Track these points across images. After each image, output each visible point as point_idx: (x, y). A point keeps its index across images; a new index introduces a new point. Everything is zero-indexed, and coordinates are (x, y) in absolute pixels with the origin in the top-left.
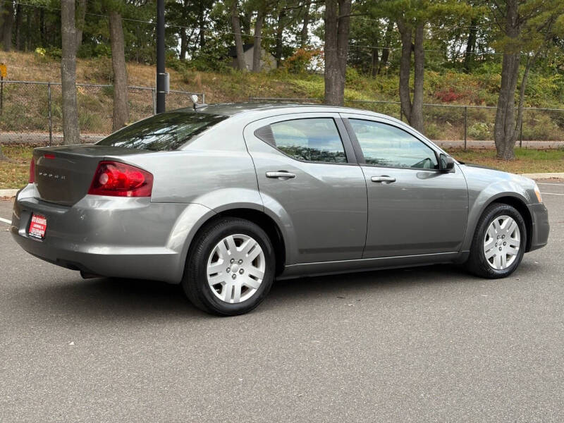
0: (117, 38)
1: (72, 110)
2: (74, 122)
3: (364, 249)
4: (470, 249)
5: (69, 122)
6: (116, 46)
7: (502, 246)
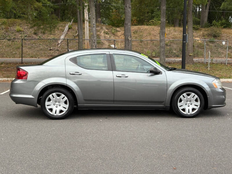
0: (190, 21)
1: (163, 50)
2: (163, 54)
3: (114, 101)
4: (170, 105)
5: (161, 54)
6: (189, 23)
7: (190, 105)
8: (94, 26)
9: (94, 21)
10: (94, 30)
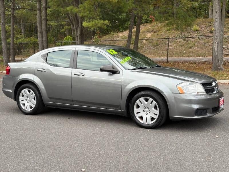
3: (73, 101)
7: (148, 112)
8: (217, 20)
9: (217, 15)
10: (217, 25)
